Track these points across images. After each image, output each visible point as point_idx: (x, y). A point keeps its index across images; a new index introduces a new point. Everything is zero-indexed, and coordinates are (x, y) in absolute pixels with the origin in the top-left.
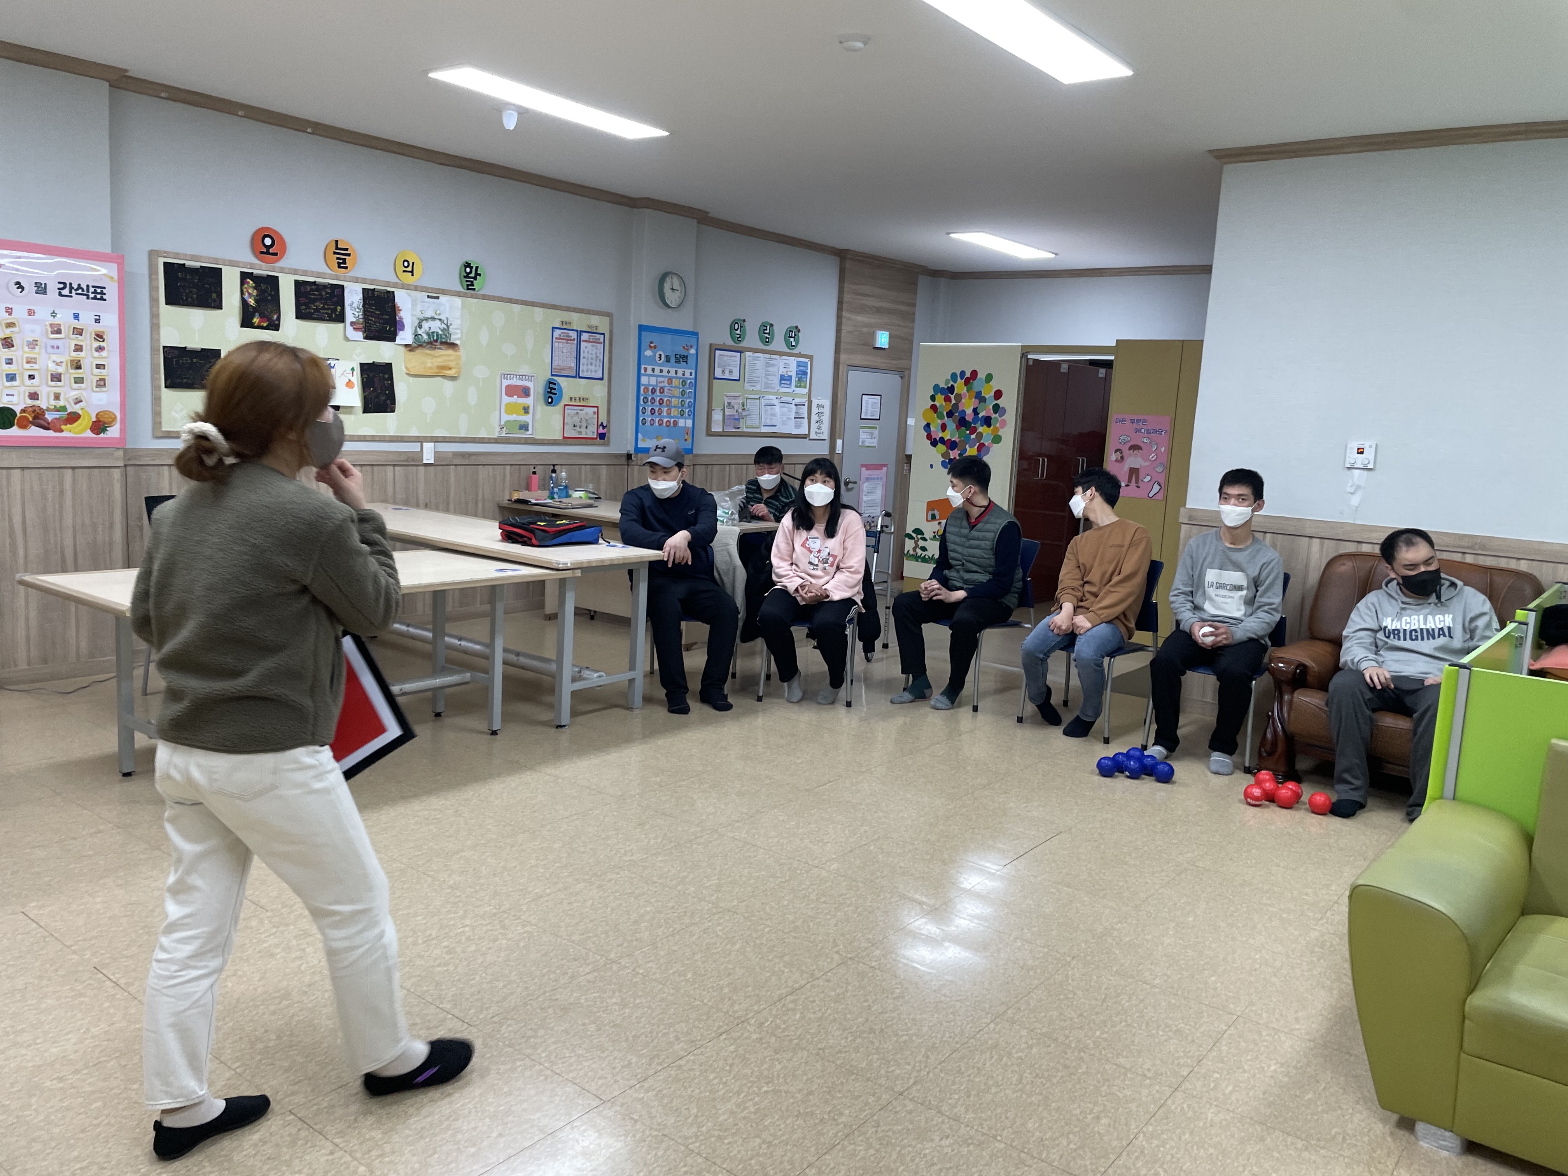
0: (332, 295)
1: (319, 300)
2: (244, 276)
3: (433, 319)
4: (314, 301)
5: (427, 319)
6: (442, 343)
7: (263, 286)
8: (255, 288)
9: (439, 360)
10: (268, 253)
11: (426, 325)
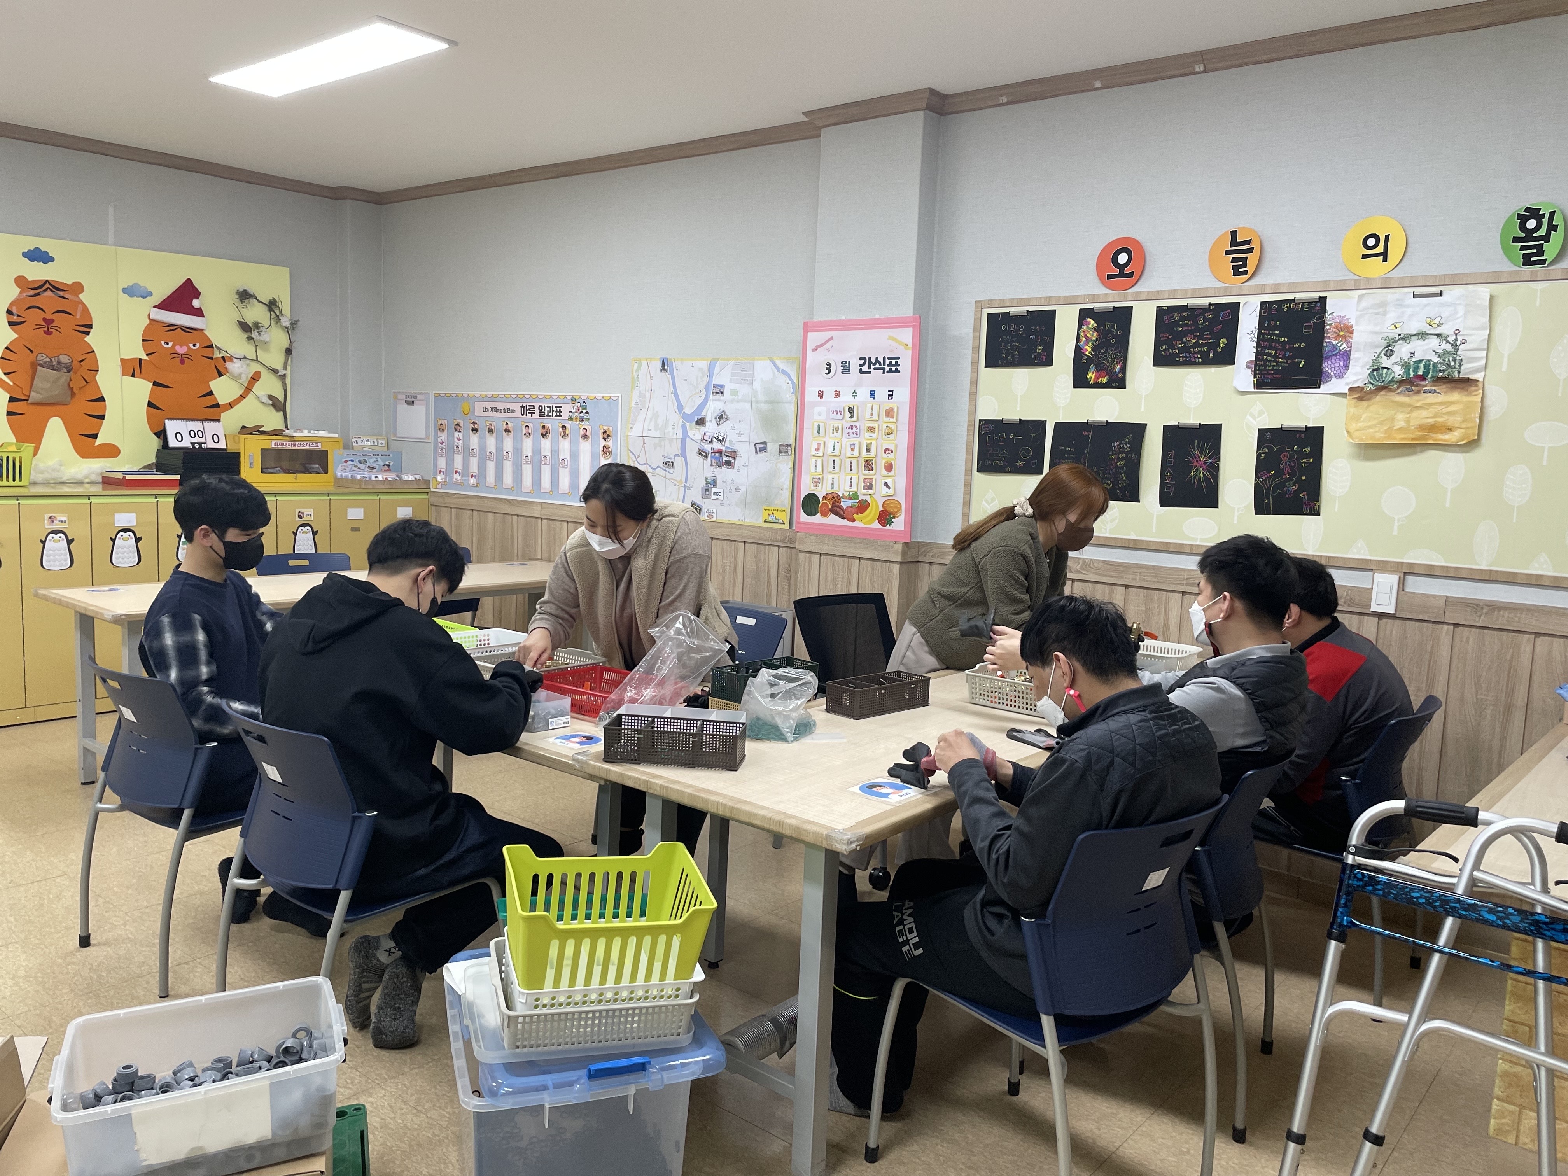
0: (1215, 321)
1: (1191, 332)
2: (1084, 314)
3: (1422, 335)
4: (1180, 336)
5: (1406, 338)
6: (1437, 380)
7: (1108, 325)
8: (1095, 329)
9: (1424, 413)
10: (1122, 275)
11: (1402, 351)
